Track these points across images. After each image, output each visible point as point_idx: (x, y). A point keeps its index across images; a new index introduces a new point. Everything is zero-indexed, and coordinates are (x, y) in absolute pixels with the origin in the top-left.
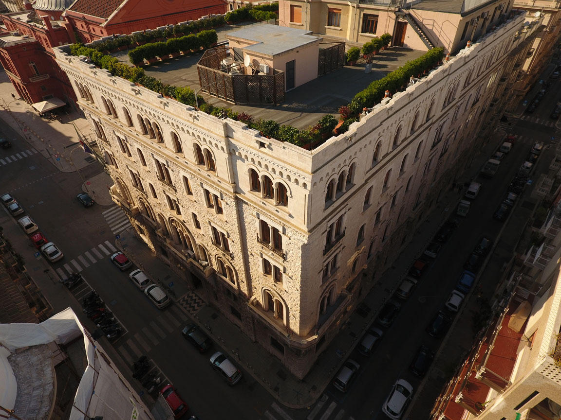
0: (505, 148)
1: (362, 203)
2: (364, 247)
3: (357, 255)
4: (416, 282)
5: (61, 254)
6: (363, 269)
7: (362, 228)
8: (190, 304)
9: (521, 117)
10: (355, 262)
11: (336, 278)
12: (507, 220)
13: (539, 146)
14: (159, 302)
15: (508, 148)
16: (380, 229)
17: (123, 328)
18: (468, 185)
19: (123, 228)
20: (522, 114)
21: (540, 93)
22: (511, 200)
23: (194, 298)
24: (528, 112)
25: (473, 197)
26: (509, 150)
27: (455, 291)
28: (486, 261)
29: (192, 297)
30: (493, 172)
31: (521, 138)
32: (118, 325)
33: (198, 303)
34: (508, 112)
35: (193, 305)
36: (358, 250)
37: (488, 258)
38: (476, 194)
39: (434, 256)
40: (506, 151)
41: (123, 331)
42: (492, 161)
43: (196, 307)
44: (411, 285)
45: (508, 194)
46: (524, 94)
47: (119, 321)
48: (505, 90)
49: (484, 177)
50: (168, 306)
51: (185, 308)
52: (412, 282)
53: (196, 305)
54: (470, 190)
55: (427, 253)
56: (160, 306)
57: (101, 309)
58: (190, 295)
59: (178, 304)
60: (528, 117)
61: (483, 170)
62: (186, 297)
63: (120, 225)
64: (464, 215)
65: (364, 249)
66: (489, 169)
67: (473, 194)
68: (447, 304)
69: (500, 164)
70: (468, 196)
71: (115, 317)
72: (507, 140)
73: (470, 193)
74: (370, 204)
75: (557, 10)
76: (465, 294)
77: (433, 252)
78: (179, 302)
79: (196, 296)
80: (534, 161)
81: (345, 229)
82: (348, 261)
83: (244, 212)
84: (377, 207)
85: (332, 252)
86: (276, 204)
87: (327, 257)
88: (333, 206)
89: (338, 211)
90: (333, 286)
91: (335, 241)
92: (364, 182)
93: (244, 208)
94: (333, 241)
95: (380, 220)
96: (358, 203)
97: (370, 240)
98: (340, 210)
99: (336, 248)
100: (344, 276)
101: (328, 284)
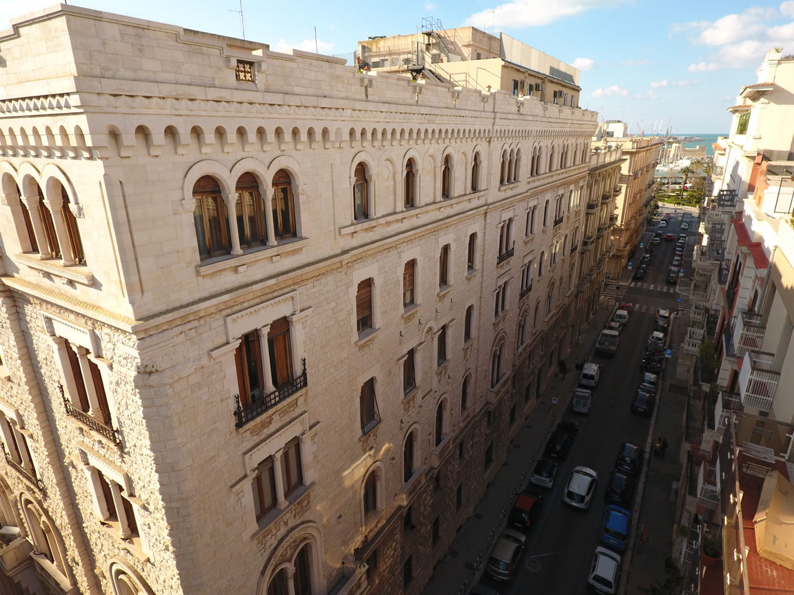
0: (620, 316)
1: (349, 314)
2: (386, 446)
3: (370, 461)
4: (523, 539)
6: (400, 507)
7: (369, 388)
9: (630, 284)
10: (371, 481)
12: (654, 415)
13: (663, 312)
15: (625, 317)
18: (580, 367)
20: (630, 281)
21: (644, 258)
22: (651, 383)
24: (636, 278)
25: (592, 383)
26: (627, 320)
27: (600, 549)
28: (641, 486)
30: (613, 348)
31: (637, 306)
34: (612, 279)
36: (371, 449)
37: (643, 479)
38: (596, 378)
39: (550, 485)
40: (623, 321)
42: (606, 332)
44: (515, 545)
45: (643, 374)
46: (626, 253)
48: (598, 231)
49: (601, 355)
52: (516, 540)
54: (585, 371)
55: (536, 479)
60: (639, 284)
61: (597, 345)
64: (585, 410)
65: (388, 450)
66: (606, 343)
67: (592, 377)
68: (591, 581)
69: (619, 335)
70: (585, 382)
72: (621, 308)
73: (586, 376)
74: (377, 328)
75: (635, 150)
76: (621, 553)
77: (546, 477)
80: (664, 330)
81: (304, 364)
82: (345, 473)
83: (32, 332)
84: (400, 344)
85: (273, 427)
86: (68, 263)
87: (257, 439)
88: (235, 269)
89: (264, 298)
90: (305, 539)
91: (274, 393)
92: (339, 251)
93: (28, 319)
94: (268, 393)
95: (417, 385)
96: (333, 305)
97: (401, 429)
98: (270, 296)
99: (287, 418)
100: (339, 517)
101: (283, 531)
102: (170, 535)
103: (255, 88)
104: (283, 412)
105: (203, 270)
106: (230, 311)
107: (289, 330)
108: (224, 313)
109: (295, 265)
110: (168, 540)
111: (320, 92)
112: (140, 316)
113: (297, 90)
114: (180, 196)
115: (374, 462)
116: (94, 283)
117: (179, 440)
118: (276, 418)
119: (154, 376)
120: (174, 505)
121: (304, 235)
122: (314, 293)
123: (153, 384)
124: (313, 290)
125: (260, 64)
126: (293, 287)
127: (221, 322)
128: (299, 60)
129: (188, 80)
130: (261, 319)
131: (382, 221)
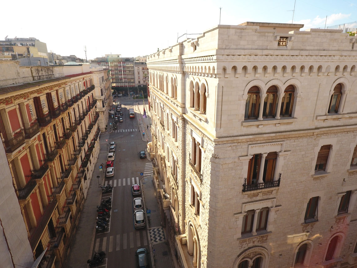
1: (312, 159)
2: (318, 235)
3: (305, 238)
5: (113, 174)
8: (156, 235)
10: (303, 249)
11: (264, 245)
14: (137, 222)
16: (348, 225)
17: (108, 228)
19: (150, 174)
23: (160, 232)
29: (159, 231)
32: (108, 225)
33: (161, 238)
35: (156, 237)
36: (308, 232)
41: (107, 230)
43: (157, 240)
47: (110, 223)
50: (142, 229)
51: (151, 236)
53: (159, 238)
56: (136, 225)
57: (106, 210)
58: (159, 229)
59: (148, 232)
62: (156, 229)
63: (150, 172)
65: (319, 238)
71: (110, 219)
74: (328, 172)
78: (150, 230)
79: (163, 232)
81: (280, 176)
82: (289, 236)
83: (187, 134)
84: (342, 185)
85: (258, 198)
86: (201, 113)
87: (250, 200)
88: (258, 126)
89: (267, 141)
90: (260, 254)
91: (262, 183)
92: (314, 127)
93: (187, 129)
94: (260, 182)
95: (349, 212)
96: (303, 153)
97: (330, 231)
98: (271, 141)
99: (265, 197)
100: (281, 255)
101: (251, 245)
102: (209, 220)
103: (286, 49)
104: (264, 194)
105: (245, 124)
106: (252, 143)
107: (276, 158)
108: (249, 143)
109: (287, 130)
110: (207, 222)
111: (321, 48)
112: (217, 136)
113: (308, 48)
114: (243, 94)
115: (308, 240)
116: (207, 121)
117: (220, 187)
118: (260, 195)
119: (217, 160)
120: (212, 210)
121: (295, 116)
122: (294, 145)
123: (216, 162)
124: (293, 143)
125: (291, 37)
126: (283, 140)
127: (247, 146)
128: (313, 33)
129: (256, 47)
130: (265, 150)
131: (347, 116)
